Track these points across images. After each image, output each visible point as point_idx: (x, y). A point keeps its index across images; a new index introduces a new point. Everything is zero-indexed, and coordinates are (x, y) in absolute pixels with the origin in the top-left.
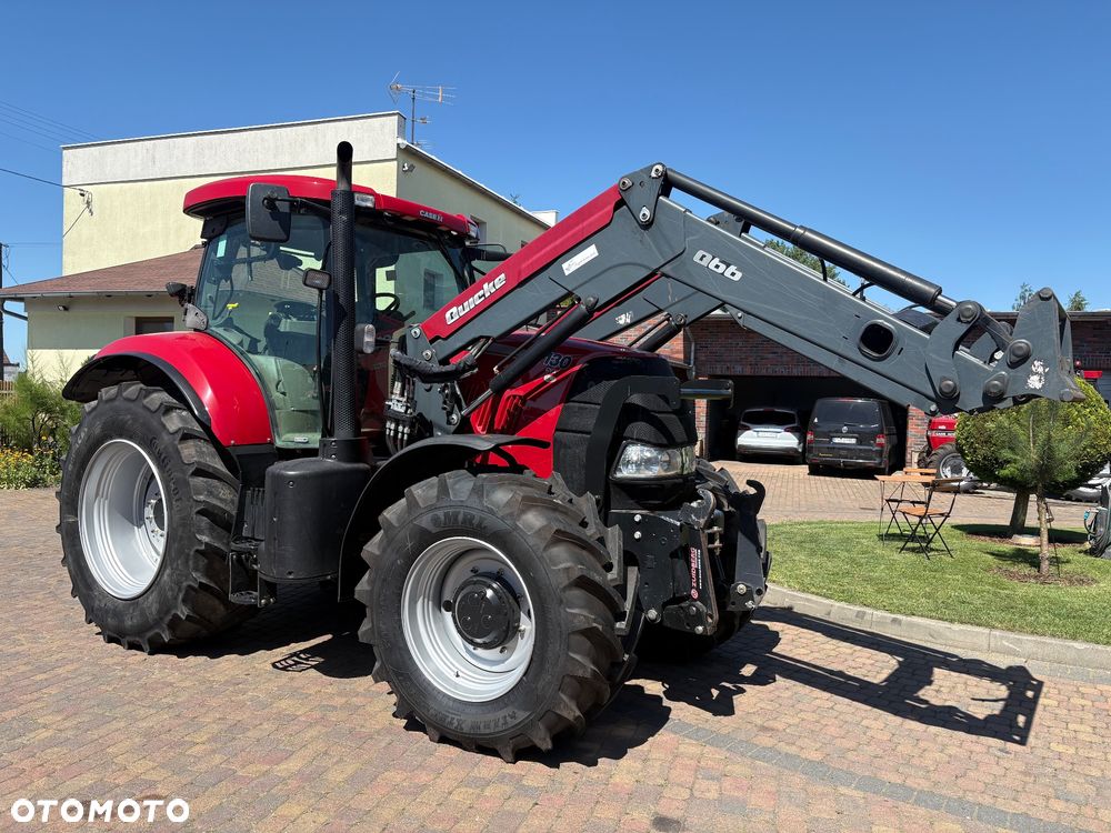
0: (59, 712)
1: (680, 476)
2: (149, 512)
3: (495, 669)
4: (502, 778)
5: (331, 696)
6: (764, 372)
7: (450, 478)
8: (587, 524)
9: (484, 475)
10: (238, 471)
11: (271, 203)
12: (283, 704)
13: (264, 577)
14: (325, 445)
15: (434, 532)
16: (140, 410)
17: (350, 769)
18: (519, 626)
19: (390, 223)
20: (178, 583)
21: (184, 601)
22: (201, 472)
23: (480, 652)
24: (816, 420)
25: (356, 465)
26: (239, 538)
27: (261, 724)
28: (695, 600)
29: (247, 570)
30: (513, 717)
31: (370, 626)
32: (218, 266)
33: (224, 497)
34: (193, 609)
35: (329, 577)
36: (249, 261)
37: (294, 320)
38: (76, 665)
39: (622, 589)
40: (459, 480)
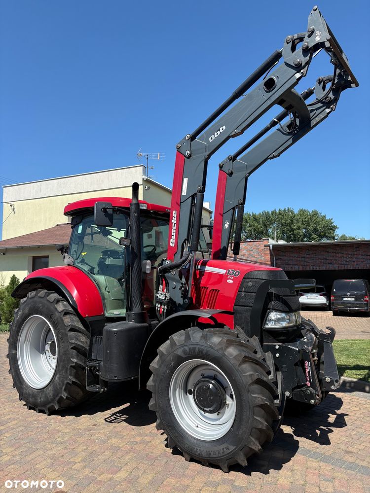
0: (12, 446)
1: (296, 326)
2: (48, 347)
3: (214, 423)
4: (224, 481)
5: (134, 437)
6: (308, 269)
7: (190, 331)
8: (257, 352)
9: (207, 330)
10: (89, 328)
11: (105, 210)
12: (113, 441)
13: (103, 379)
14: (129, 316)
15: (184, 357)
16: (46, 302)
17: (150, 477)
18: (226, 402)
19: (153, 215)
20: (63, 381)
21: (65, 390)
22: (73, 329)
23: (207, 414)
24: (335, 290)
25: (143, 324)
26: (91, 360)
27: (104, 452)
28: (309, 387)
29: (93, 374)
30: (228, 449)
31: (154, 402)
32: (78, 237)
33: (83, 340)
34: (69, 394)
35: (132, 378)
36: (92, 234)
37: (112, 259)
38: (16, 422)
39: (276, 383)
40: (195, 332)
